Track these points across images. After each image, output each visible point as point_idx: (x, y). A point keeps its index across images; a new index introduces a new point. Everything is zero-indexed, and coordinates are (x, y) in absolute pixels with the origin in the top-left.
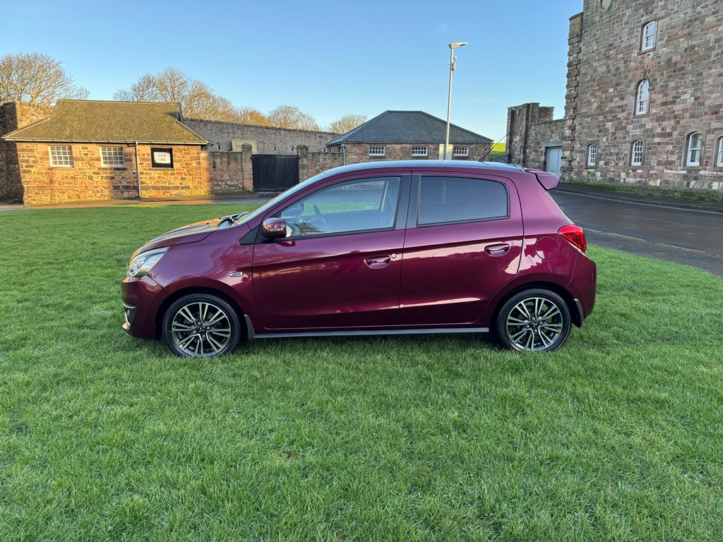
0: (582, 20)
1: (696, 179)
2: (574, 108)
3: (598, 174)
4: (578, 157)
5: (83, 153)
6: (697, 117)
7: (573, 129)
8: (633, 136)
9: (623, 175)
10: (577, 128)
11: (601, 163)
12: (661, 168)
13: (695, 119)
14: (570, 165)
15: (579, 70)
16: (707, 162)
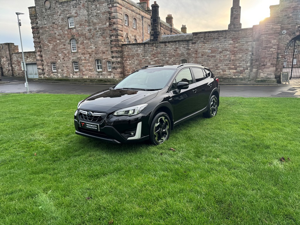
0: (35, 10)
1: (102, 75)
2: (40, 47)
3: (59, 75)
4: (46, 68)
6: (98, 54)
7: (41, 56)
8: (72, 60)
9: (71, 75)
10: (43, 56)
11: (60, 70)
12: (87, 72)
13: (97, 55)
14: (43, 71)
15: (39, 31)
16: (104, 69)
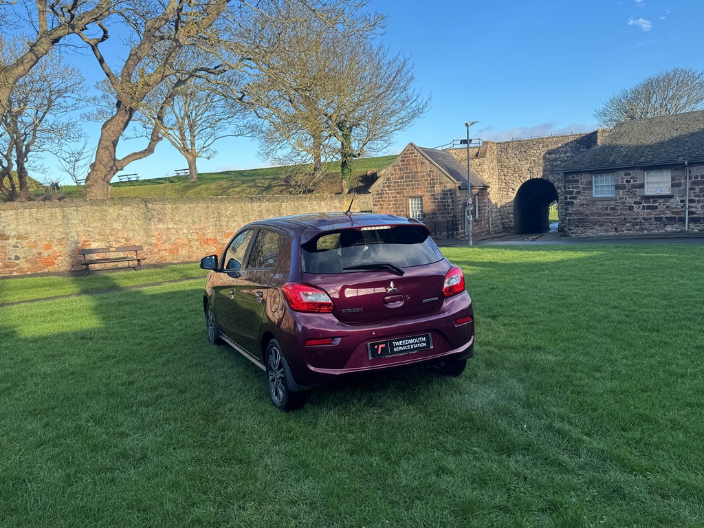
5: (625, 181)
